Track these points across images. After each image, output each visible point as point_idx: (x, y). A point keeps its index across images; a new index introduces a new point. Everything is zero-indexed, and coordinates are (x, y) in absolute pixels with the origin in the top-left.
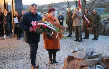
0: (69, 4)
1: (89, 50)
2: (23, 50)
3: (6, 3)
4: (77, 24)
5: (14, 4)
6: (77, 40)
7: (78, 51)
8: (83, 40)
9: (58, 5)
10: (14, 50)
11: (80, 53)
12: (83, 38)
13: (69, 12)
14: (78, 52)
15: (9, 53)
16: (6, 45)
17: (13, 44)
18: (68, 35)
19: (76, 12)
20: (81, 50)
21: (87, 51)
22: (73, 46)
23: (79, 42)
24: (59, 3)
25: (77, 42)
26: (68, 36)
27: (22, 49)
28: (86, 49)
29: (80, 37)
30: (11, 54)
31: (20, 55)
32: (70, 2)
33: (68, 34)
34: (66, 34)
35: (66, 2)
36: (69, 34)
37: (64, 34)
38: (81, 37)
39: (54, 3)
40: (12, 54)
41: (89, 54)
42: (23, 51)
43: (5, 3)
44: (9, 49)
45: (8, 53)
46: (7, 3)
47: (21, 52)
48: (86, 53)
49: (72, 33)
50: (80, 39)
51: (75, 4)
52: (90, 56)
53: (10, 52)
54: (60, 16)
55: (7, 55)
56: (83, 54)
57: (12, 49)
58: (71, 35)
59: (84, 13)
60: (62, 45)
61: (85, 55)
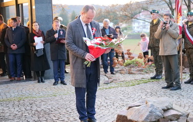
2: (44, 105)
3: (20, 6)
5: (34, 7)
10: (26, 105)
11: (139, 110)
13: (155, 22)
15: (15, 111)
16: (13, 95)
17: (28, 92)
19: (164, 23)
21: (152, 106)
23: (172, 90)
25: (168, 91)
27: (43, 103)
30: (17, 113)
31: (34, 114)
34: (151, 74)
37: (147, 73)
38: (176, 80)
40: (21, 113)
41: (158, 113)
42: (43, 107)
43: (17, 5)
44: (17, 103)
45: (13, 110)
46: (22, 5)
47: (39, 109)
52: (158, 116)
53: (17, 109)
55: (8, 115)
57: (22, 102)
58: (159, 76)
60: (133, 96)
61: (148, 113)
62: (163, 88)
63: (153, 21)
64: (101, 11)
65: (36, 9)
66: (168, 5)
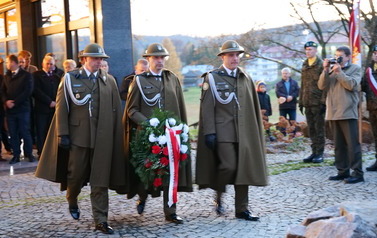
0: (320, 33)
1: (371, 213)
2: (125, 209)
3: (73, 33)
4: (339, 111)
5: (101, 36)
6: (342, 176)
7: (328, 218)
8: (366, 175)
9: (275, 38)
11: (331, 226)
12: (368, 169)
14: (326, 221)
18: (306, 157)
20: (337, 213)
21: (358, 218)
22: (322, 200)
23: (347, 182)
24: (280, 29)
25: (341, 184)
26: (306, 161)
27: (123, 206)
28: (358, 211)
29: (353, 163)
30: (79, 224)
32: (324, 24)
33: (308, 153)
34: (302, 153)
35: (308, 26)
36: (311, 153)
37: (294, 151)
39: (260, 28)
40: (85, 225)
41: (370, 233)
43: (68, 33)
46: (76, 31)
47: (118, 218)
48: (355, 226)
49: (322, 150)
50: (351, 171)
51: (344, 32)
54: (283, 81)
55: (63, 228)
56: (342, 228)
58: (318, 156)
59: (372, 67)
60: (281, 194)
61: (352, 233)
62: (332, 179)
63: (307, 61)
64: (193, 47)
65: (104, 38)
66: (316, 36)
